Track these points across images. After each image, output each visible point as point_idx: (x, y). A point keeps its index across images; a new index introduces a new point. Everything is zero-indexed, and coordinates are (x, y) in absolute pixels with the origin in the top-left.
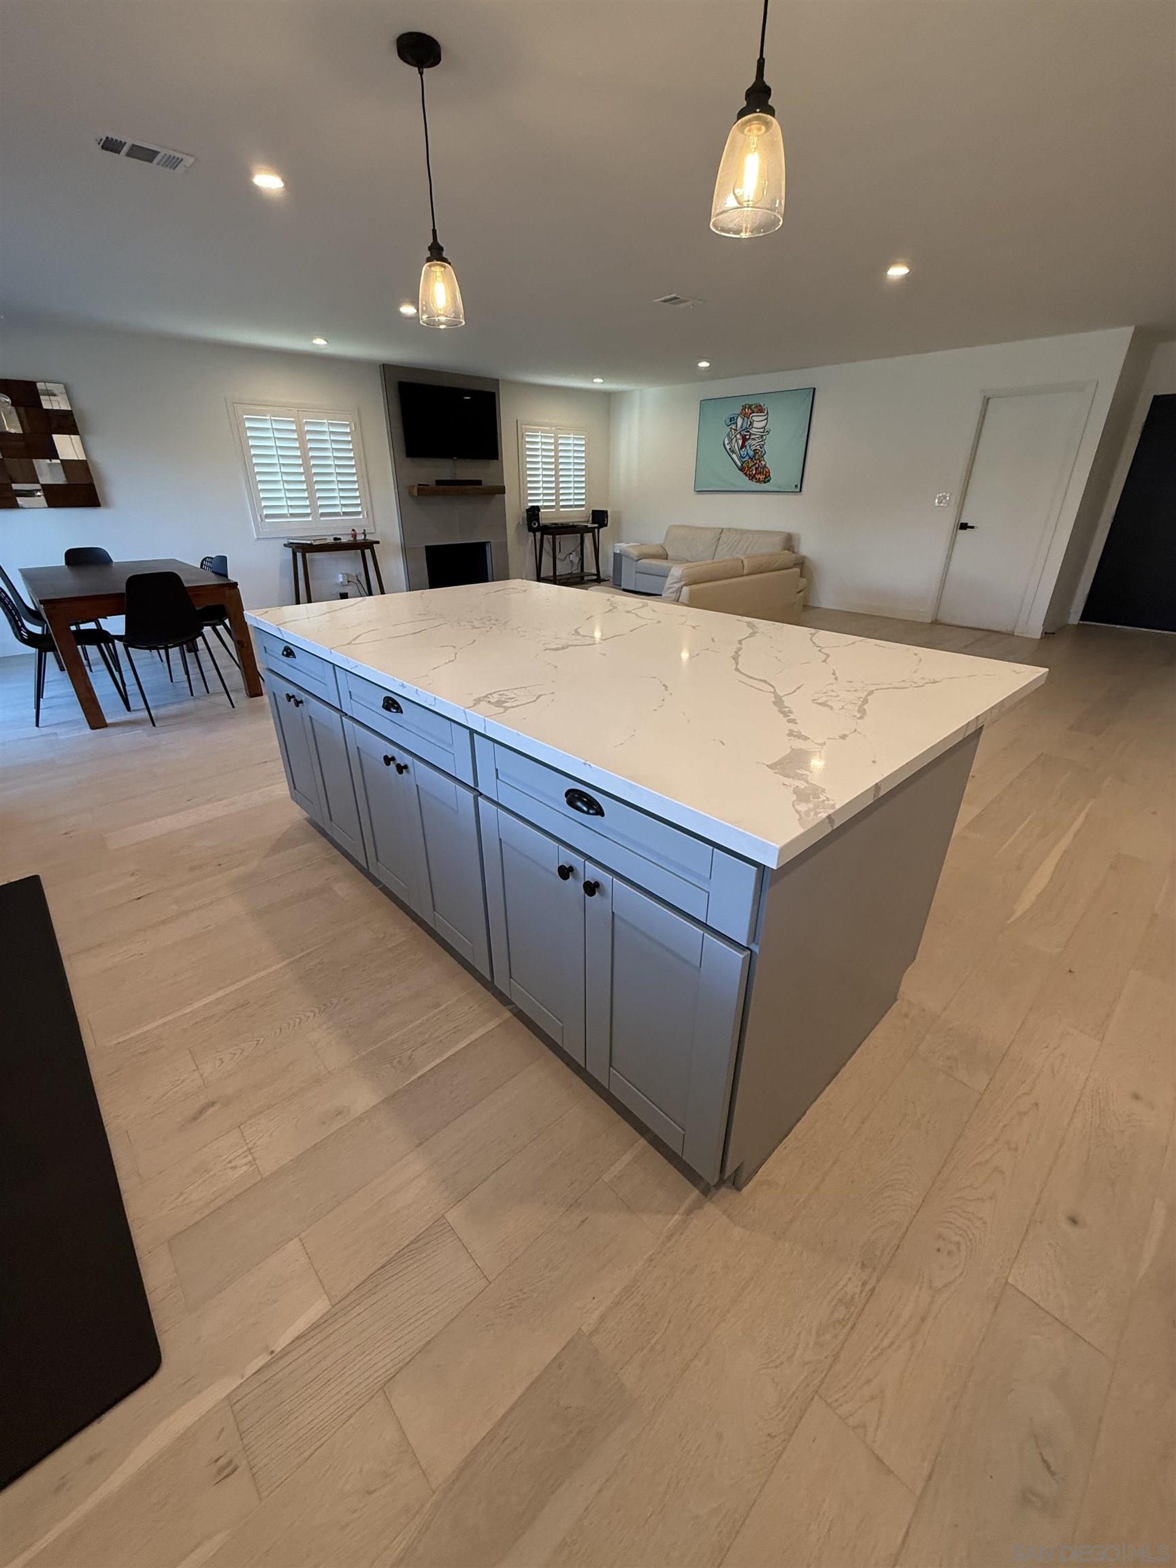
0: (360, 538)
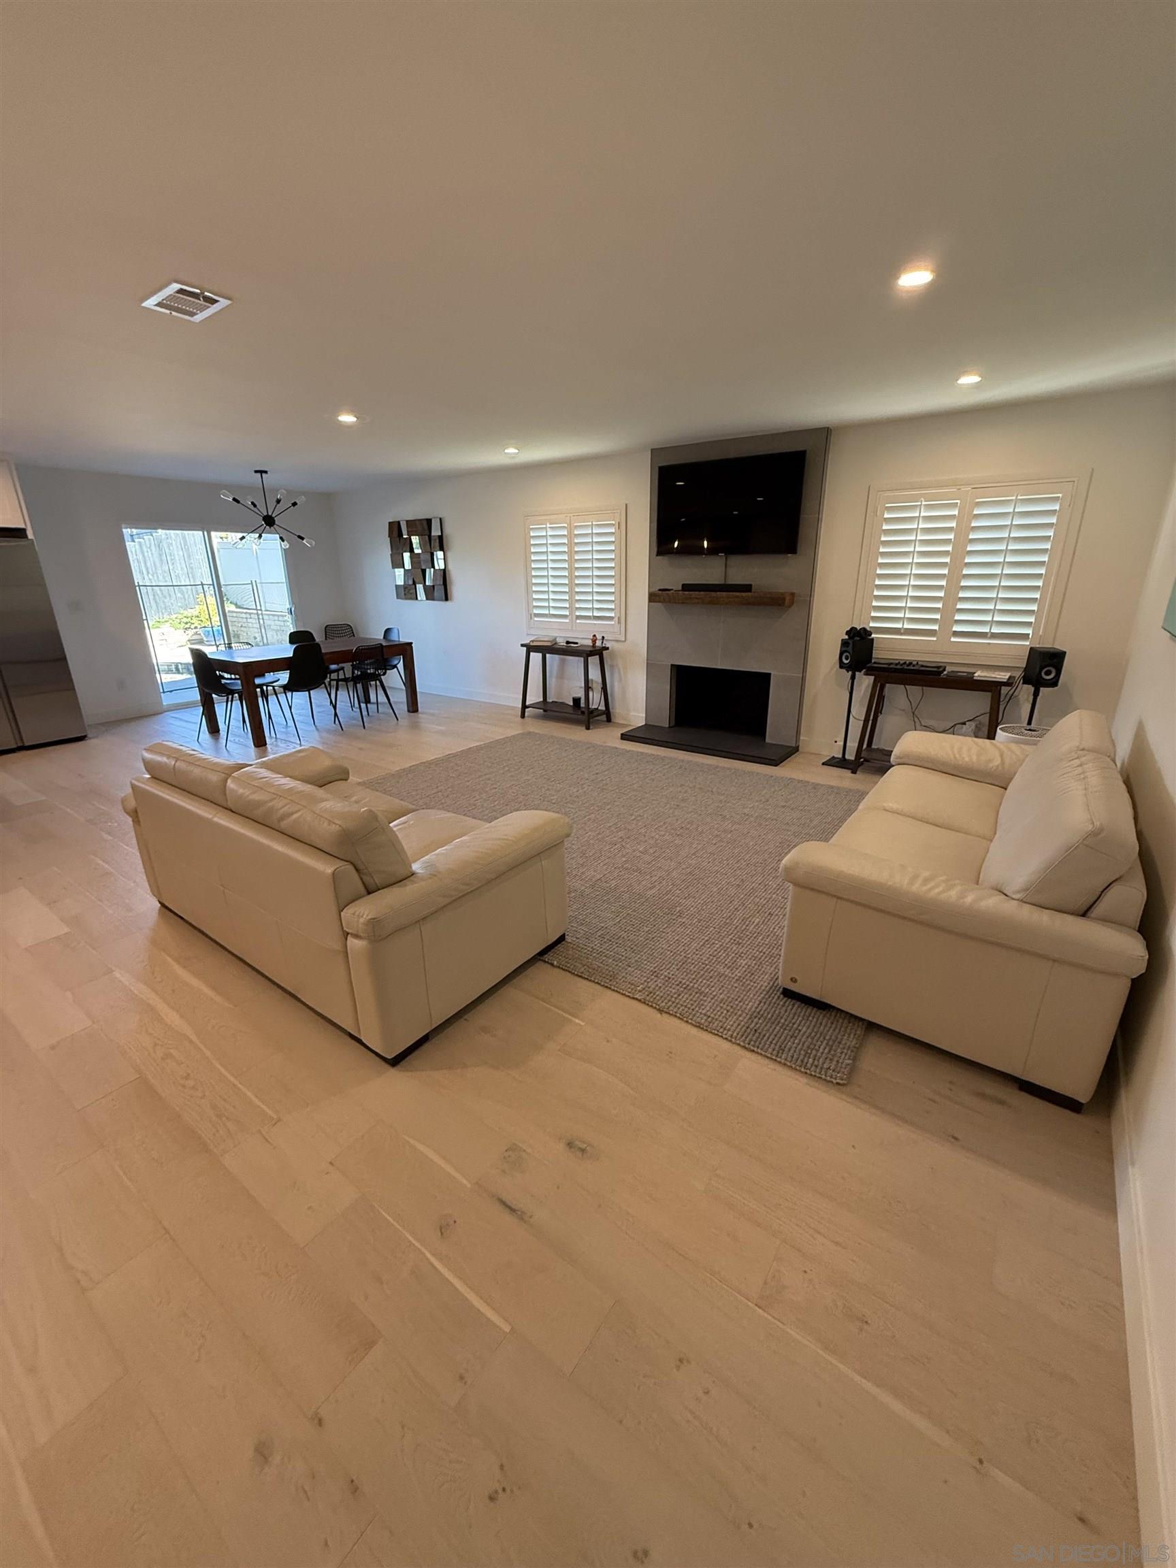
0: (598, 643)
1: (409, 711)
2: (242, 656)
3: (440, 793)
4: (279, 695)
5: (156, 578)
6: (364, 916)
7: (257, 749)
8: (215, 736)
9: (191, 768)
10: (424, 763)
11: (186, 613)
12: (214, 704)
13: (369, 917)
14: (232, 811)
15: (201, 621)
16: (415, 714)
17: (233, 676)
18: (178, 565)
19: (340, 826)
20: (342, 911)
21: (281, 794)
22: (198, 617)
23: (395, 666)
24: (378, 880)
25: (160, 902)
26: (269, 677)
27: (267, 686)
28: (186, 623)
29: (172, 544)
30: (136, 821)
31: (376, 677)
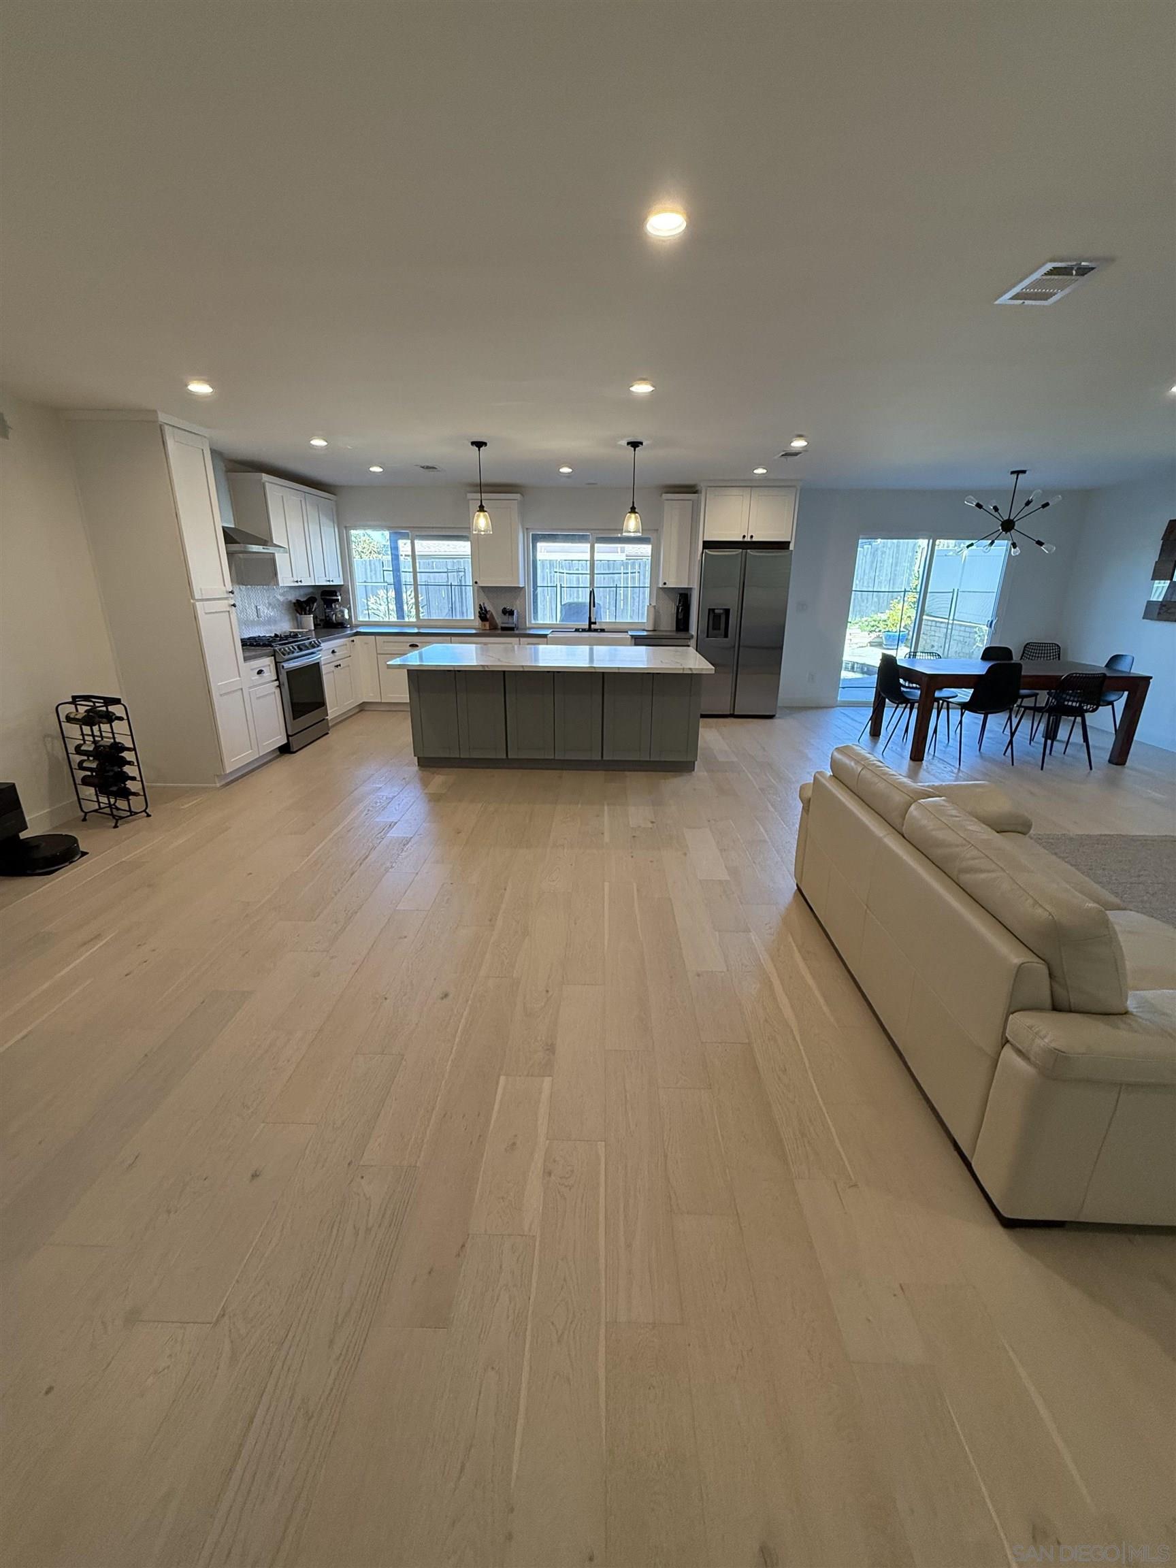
1: (1110, 761)
2: (925, 666)
3: (1141, 886)
4: (950, 711)
5: (861, 583)
6: (1046, 1040)
7: (912, 763)
8: (875, 739)
9: (876, 780)
10: (1123, 836)
11: (875, 617)
12: (884, 707)
13: (1053, 1045)
14: (904, 837)
15: (887, 625)
16: (1119, 767)
17: (914, 685)
18: (885, 571)
19: (1050, 914)
20: (1013, 1013)
21: (973, 843)
22: (885, 621)
23: (1111, 703)
24: (1075, 999)
25: (797, 885)
26: (946, 692)
27: (944, 701)
28: (873, 626)
29: (885, 552)
30: (806, 809)
31: (1080, 712)
